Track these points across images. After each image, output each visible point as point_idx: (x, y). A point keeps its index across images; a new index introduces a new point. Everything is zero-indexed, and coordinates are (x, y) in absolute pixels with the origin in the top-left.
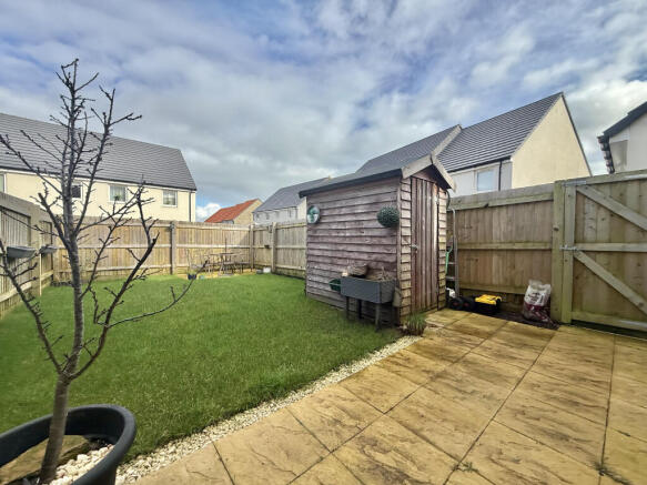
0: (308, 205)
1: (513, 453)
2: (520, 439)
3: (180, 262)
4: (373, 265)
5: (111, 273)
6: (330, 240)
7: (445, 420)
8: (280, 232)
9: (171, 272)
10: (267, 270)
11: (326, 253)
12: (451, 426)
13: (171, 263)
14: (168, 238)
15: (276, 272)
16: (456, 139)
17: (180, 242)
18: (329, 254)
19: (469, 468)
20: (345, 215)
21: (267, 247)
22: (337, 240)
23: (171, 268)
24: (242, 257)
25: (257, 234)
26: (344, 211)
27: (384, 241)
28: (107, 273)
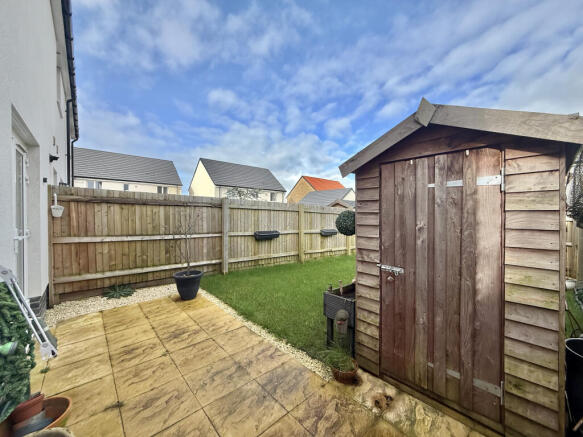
1: (157, 374)
2: (162, 381)
7: (195, 357)
12: (189, 357)
19: (164, 355)
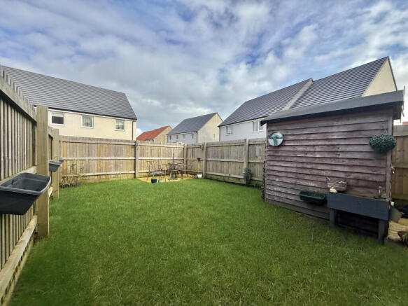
0: (269, 131)
3: (141, 169)
4: (352, 182)
5: (96, 177)
6: (295, 159)
8: (210, 149)
9: (135, 177)
10: (200, 176)
11: (289, 170)
13: (135, 170)
14: (133, 152)
15: (206, 177)
16: (309, 89)
17: (141, 156)
18: (294, 170)
20: (314, 140)
21: (199, 159)
22: (304, 160)
23: (135, 174)
24: (181, 166)
25: (190, 151)
26: (313, 137)
27: (368, 163)
28: (93, 177)
